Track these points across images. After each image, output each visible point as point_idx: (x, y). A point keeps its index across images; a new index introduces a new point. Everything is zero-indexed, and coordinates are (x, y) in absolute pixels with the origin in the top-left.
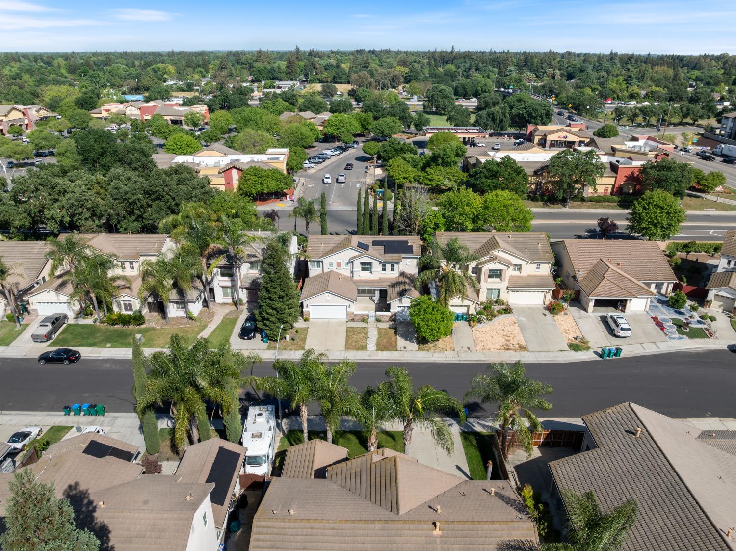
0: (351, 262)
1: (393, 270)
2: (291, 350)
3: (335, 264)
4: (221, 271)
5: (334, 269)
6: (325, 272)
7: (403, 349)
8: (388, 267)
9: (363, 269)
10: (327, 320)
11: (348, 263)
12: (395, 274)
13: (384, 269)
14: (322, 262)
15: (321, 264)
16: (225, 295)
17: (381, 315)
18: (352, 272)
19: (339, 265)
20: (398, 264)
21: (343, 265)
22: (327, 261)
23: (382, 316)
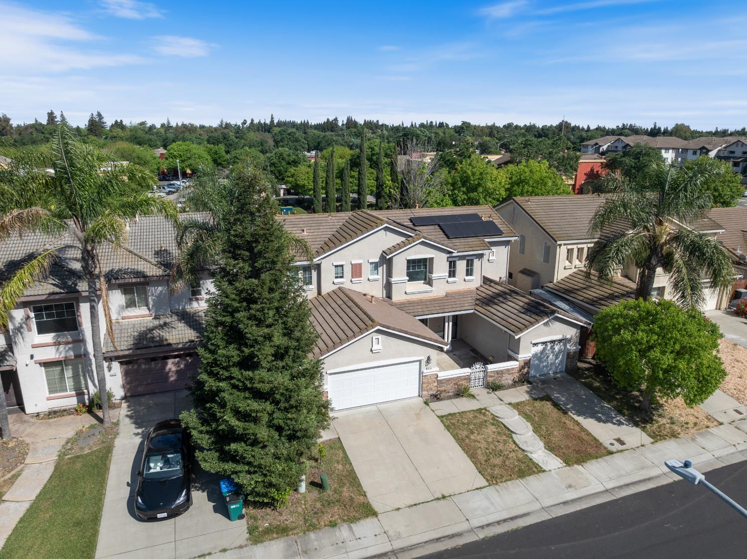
0: (386, 261)
1: (469, 272)
2: (333, 525)
3: (348, 270)
4: (36, 317)
5: (346, 282)
6: (324, 292)
7: (617, 446)
8: (461, 266)
9: (412, 277)
10: (374, 408)
11: (376, 266)
12: (475, 281)
13: (452, 274)
14: (318, 267)
15: (314, 274)
16: (55, 387)
17: (497, 372)
18: (388, 286)
19: (357, 270)
20: (480, 256)
21: (367, 269)
22: (328, 265)
23: (500, 373)
